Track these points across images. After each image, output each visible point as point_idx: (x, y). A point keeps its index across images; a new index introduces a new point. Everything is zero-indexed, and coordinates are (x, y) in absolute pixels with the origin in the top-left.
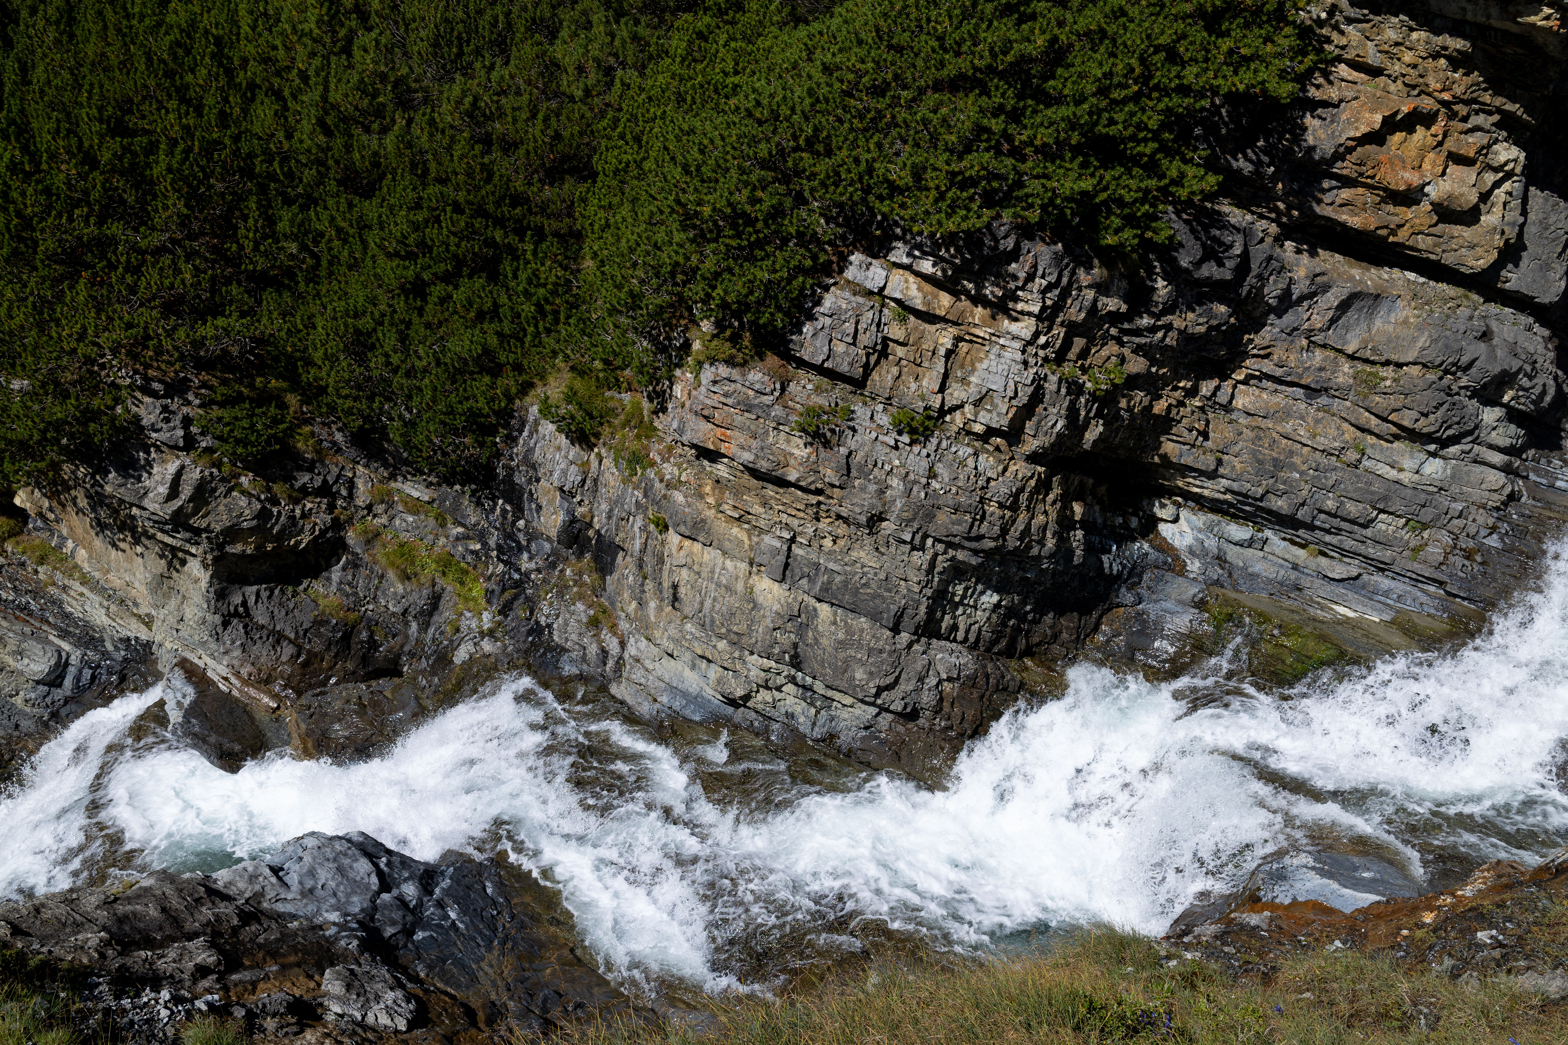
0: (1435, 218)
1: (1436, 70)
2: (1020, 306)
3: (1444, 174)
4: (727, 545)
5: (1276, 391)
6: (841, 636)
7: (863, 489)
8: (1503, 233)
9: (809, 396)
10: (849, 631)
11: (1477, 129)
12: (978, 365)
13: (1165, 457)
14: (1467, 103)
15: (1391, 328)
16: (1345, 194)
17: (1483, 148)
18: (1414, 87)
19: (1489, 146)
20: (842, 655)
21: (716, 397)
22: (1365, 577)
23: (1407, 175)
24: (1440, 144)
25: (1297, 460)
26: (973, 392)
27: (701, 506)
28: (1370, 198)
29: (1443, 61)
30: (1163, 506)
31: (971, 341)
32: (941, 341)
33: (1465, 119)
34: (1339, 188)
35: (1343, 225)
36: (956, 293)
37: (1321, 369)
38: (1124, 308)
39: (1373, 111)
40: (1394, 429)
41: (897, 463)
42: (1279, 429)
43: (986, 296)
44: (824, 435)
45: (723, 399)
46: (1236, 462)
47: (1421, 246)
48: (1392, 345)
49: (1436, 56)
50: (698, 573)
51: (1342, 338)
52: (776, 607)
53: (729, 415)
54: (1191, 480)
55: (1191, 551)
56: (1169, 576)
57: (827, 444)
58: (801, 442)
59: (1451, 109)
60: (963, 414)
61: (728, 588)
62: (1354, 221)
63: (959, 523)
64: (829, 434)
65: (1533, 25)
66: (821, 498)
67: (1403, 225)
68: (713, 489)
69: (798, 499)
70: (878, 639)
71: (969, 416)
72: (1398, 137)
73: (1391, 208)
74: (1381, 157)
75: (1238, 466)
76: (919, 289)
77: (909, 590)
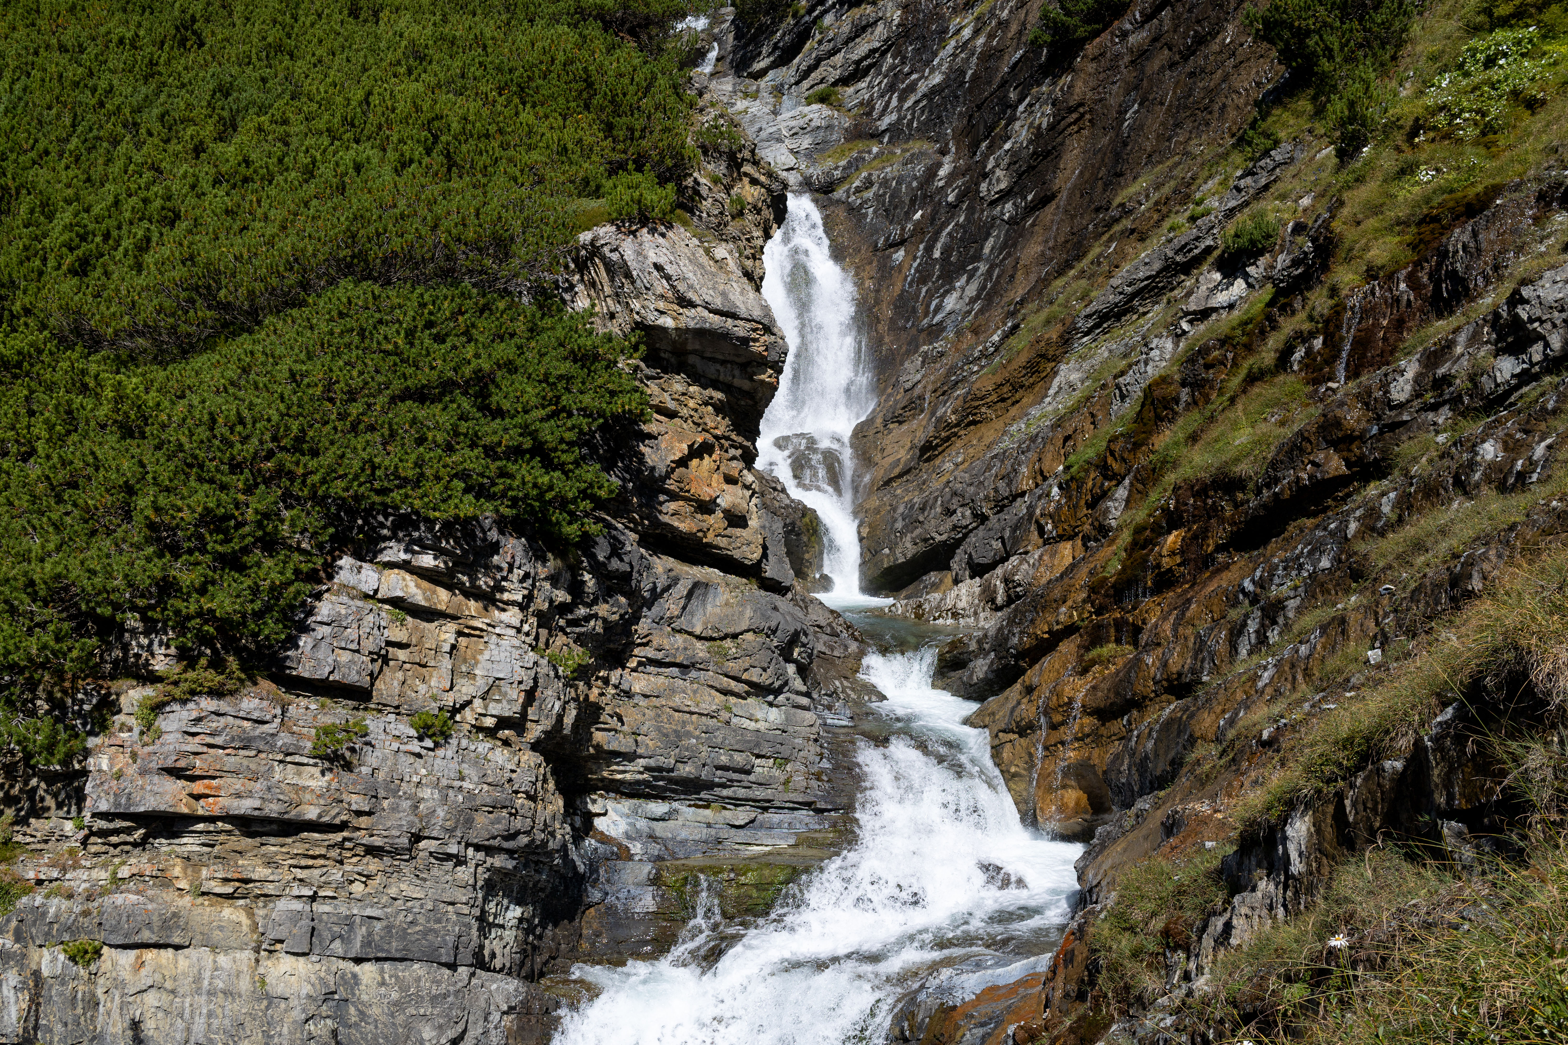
0: (726, 523)
1: (708, 414)
2: (506, 596)
3: (724, 490)
4: (217, 935)
5: (658, 674)
6: (395, 996)
7: (395, 809)
9: (315, 716)
10: (403, 988)
11: (734, 458)
12: (479, 657)
13: (598, 747)
14: (726, 439)
15: (718, 610)
16: (674, 506)
17: (739, 472)
18: (699, 425)
19: (742, 471)
20: (400, 1019)
21: (197, 739)
22: (760, 817)
23: (706, 490)
24: (718, 468)
25: (690, 728)
26: (481, 685)
27: (169, 895)
28: (689, 508)
29: (710, 408)
30: (594, 802)
31: (468, 635)
32: (443, 636)
33: (727, 451)
34: (669, 501)
35: (677, 529)
36: (450, 587)
37: (686, 649)
38: (569, 599)
39: (681, 441)
40: (746, 688)
41: (423, 772)
42: (671, 704)
43: (480, 587)
44: (343, 757)
45: (209, 740)
46: (647, 740)
47: (721, 545)
48: (725, 622)
49: (706, 404)
50: (173, 992)
51: (690, 622)
52: (307, 989)
53: (217, 758)
54: (615, 767)
55: (628, 837)
56: (620, 864)
57: (348, 766)
58: (316, 771)
59: (720, 443)
60: (472, 710)
61: (227, 993)
62: (683, 526)
63: (498, 821)
64: (348, 754)
65: (763, 381)
66: (345, 834)
67: (709, 529)
68: (185, 870)
69: (316, 844)
70: (438, 983)
71: (480, 711)
72: (695, 462)
73: (701, 516)
74: (689, 477)
75: (651, 743)
76: (418, 586)
77: (458, 914)
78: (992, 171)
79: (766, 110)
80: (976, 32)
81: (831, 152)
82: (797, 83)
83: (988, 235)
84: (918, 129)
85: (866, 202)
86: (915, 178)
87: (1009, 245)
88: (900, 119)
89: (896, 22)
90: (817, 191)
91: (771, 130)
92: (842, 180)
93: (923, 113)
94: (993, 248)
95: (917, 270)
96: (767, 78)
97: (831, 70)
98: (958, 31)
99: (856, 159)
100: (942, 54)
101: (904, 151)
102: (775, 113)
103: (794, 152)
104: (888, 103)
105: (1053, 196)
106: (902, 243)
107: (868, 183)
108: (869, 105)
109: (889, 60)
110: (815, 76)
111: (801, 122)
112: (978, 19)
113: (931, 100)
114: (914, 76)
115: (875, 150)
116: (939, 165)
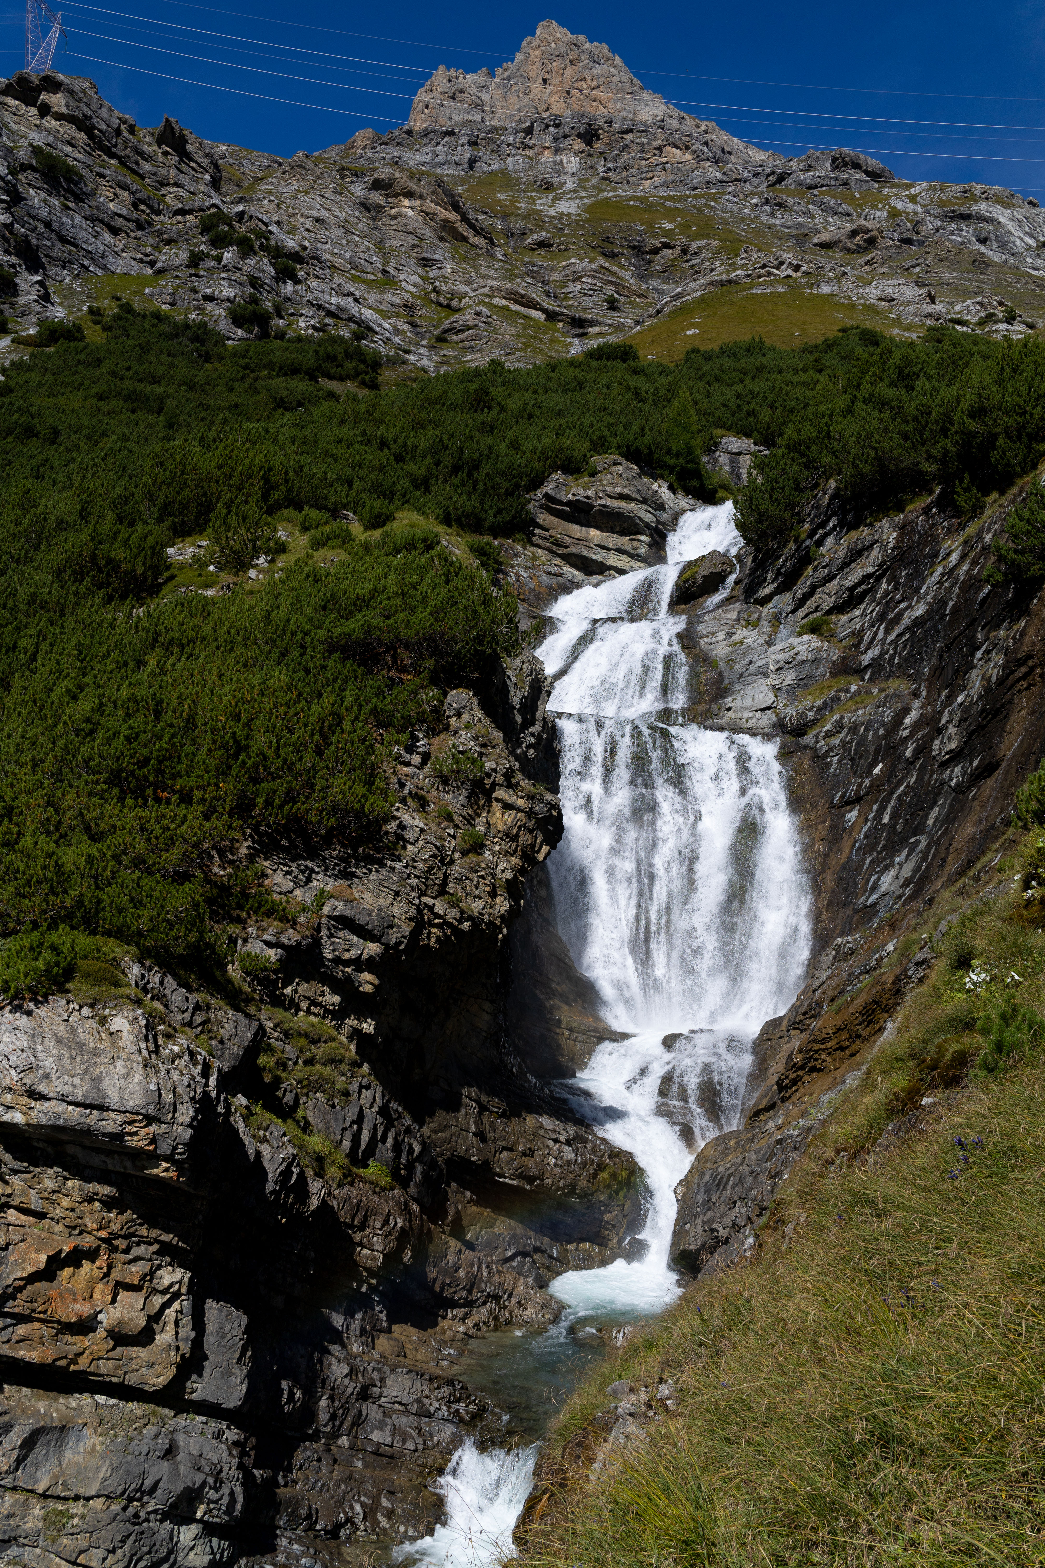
0: (112, 1343)
1: (92, 1212)
3: (114, 1301)
8: (178, 1348)
11: (137, 1259)
14: (125, 1237)
16: (22, 1330)
17: (146, 1275)
18: (74, 1228)
19: (152, 1273)
23: (78, 1307)
24: (107, 1275)
28: (47, 1331)
29: (97, 1204)
33: (127, 1251)
34: (15, 1325)
39: (38, 1251)
47: (103, 1371)
48: (81, 1477)
49: (90, 1200)
51: (32, 1477)
59: (111, 1244)
62: (31, 1355)
65: (158, 1176)
67: (82, 1353)
72: (67, 1272)
73: (69, 1338)
74: (51, 1293)
78: (945, 727)
79: (761, 641)
80: (963, 557)
81: (811, 690)
82: (793, 612)
83: (935, 803)
84: (899, 666)
85: (831, 749)
86: (883, 724)
87: (950, 819)
88: (882, 654)
89: (891, 545)
90: (789, 733)
91: (760, 663)
92: (815, 722)
93: (905, 647)
94: (936, 819)
95: (866, 836)
96: (770, 605)
97: (825, 599)
98: (948, 555)
99: (832, 699)
100: (930, 581)
101: (882, 690)
102: (769, 644)
103: (776, 689)
104: (876, 633)
105: (997, 765)
106: (856, 800)
107: (839, 726)
108: (858, 635)
109: (884, 586)
110: (810, 604)
111: (786, 656)
112: (966, 542)
113: (913, 633)
114: (903, 605)
115: (853, 688)
116: (906, 711)
